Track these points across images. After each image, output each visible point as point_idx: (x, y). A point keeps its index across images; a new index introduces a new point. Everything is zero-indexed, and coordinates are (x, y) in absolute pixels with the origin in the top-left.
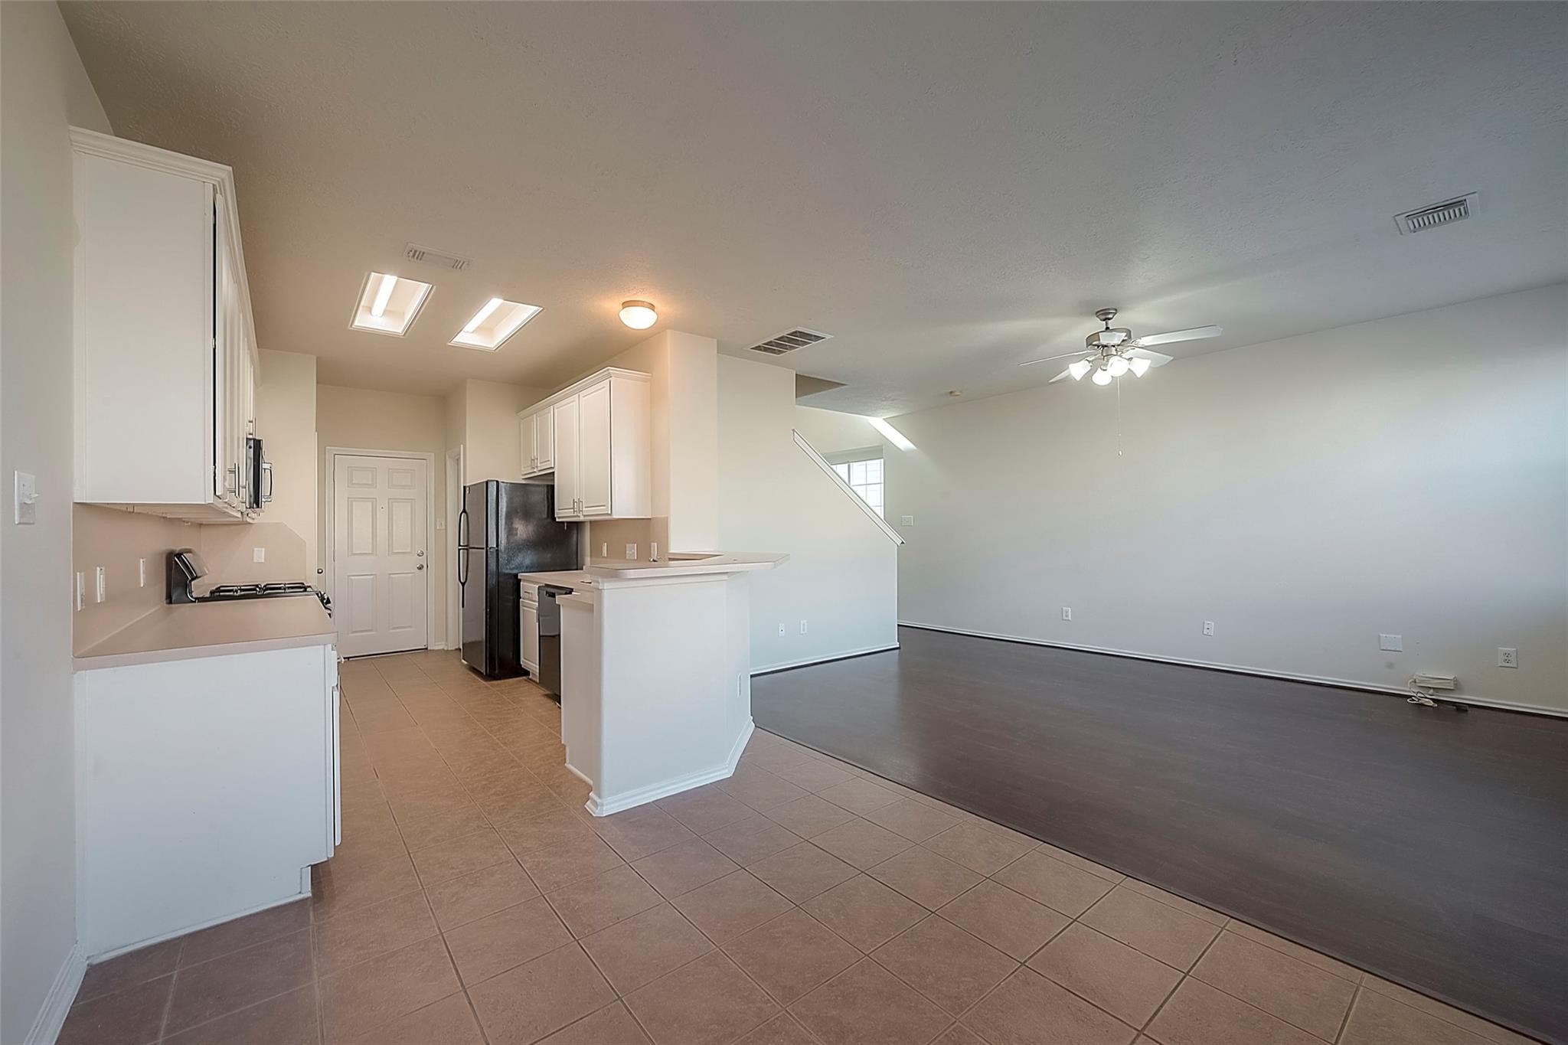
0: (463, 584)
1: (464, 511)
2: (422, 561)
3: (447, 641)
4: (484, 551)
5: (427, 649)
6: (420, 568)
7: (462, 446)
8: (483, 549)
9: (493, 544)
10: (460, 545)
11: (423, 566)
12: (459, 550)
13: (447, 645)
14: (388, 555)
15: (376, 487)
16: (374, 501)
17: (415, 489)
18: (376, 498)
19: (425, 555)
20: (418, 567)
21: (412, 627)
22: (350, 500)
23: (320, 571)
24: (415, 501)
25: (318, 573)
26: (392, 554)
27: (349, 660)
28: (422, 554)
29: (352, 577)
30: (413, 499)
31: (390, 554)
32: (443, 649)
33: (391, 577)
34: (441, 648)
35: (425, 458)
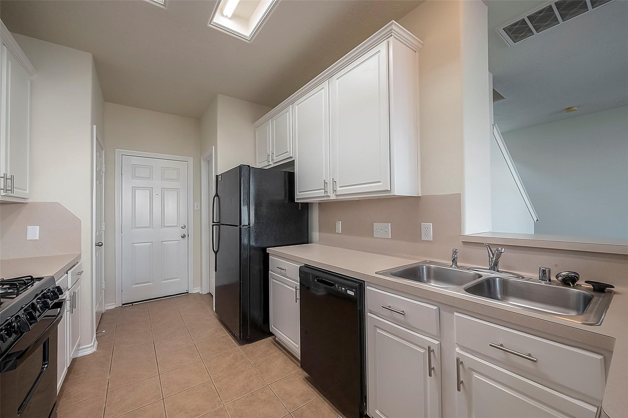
0: (216, 253)
1: (217, 195)
2: (185, 232)
3: (201, 287)
4: (238, 228)
5: (188, 293)
6: (183, 237)
7: (213, 147)
8: (237, 226)
9: (245, 221)
10: (213, 222)
11: (185, 236)
12: (213, 225)
13: (202, 290)
14: (161, 228)
15: (152, 180)
16: (151, 190)
17: (180, 182)
18: (152, 188)
19: (187, 227)
20: (182, 236)
21: (178, 278)
22: (133, 188)
23: (100, 244)
24: (180, 190)
25: (96, 245)
26: (164, 227)
27: (132, 305)
28: (184, 227)
29: (135, 244)
30: (179, 189)
31: (162, 227)
32: (199, 292)
33: (163, 243)
34: (198, 292)
35: (187, 161)
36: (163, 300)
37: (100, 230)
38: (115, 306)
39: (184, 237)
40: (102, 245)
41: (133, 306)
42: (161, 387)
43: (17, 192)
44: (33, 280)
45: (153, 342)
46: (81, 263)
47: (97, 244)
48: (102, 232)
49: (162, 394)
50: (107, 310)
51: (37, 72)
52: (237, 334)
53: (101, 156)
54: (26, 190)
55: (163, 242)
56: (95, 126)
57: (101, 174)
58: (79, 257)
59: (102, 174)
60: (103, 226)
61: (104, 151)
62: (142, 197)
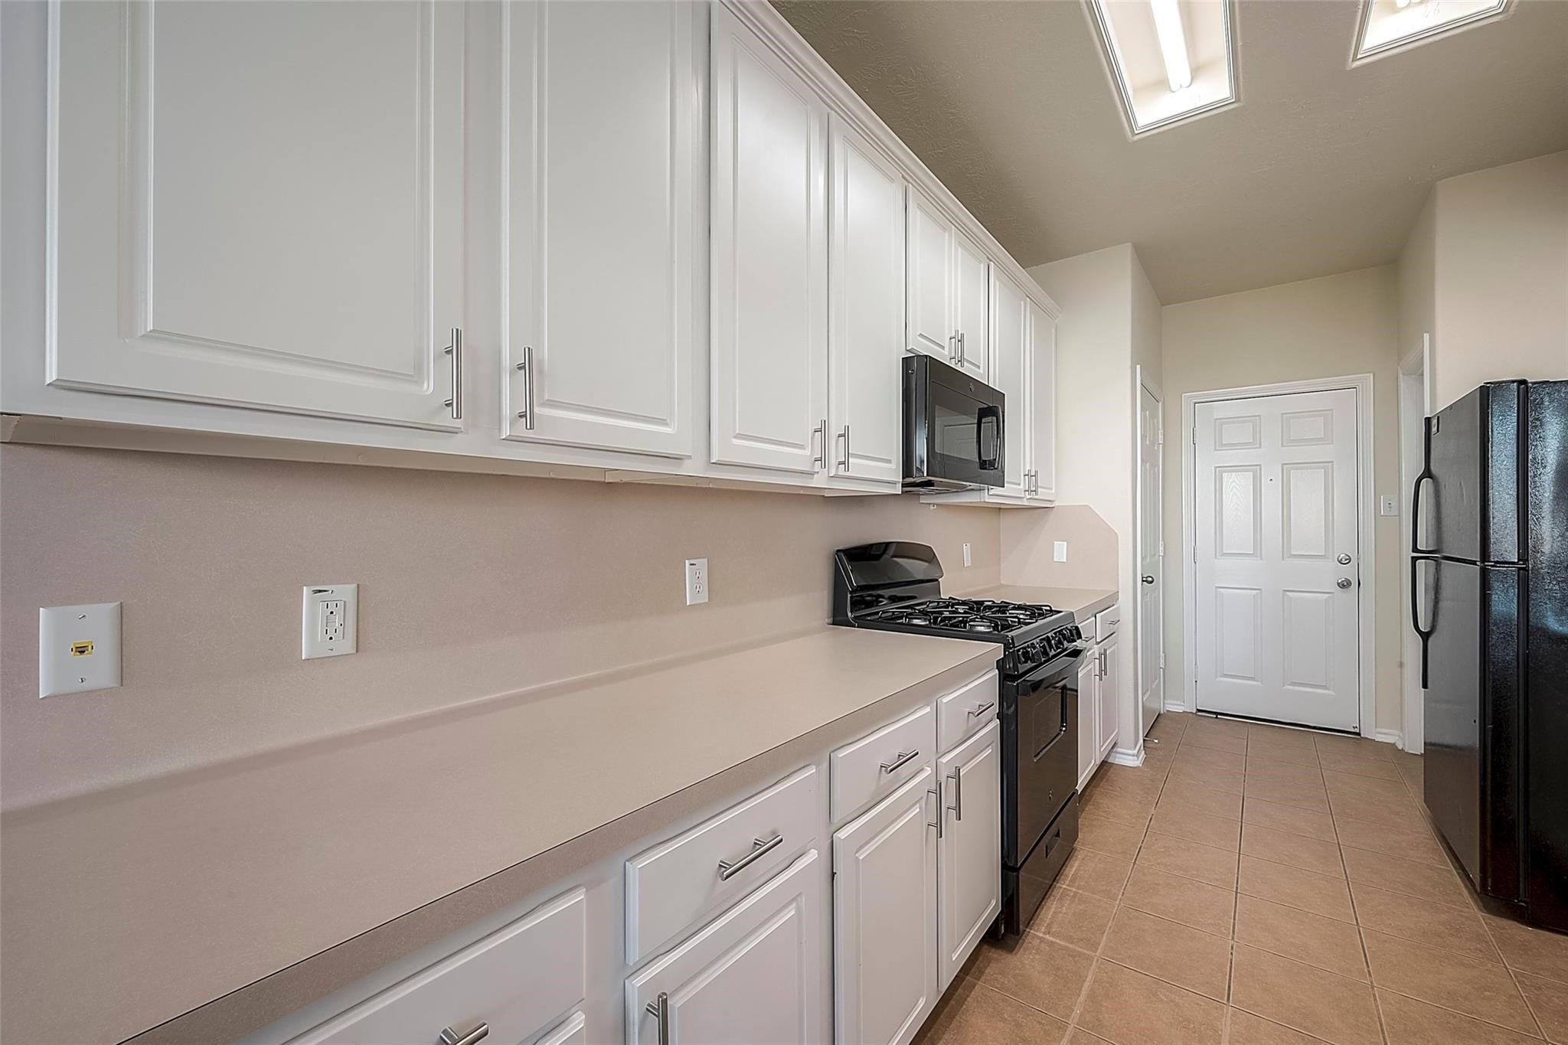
0: (1425, 637)
1: (1428, 473)
2: (1348, 572)
3: (1401, 728)
4: (1479, 569)
5: (1358, 733)
6: (1345, 585)
7: (1427, 338)
8: (1474, 563)
9: (1504, 552)
10: (1415, 549)
11: (1351, 584)
12: (1414, 560)
13: (1402, 740)
14: (1283, 559)
15: (1260, 447)
16: (1256, 470)
17: (1332, 443)
18: (1260, 465)
19: (1354, 561)
20: (1338, 584)
21: (1328, 689)
22: (1218, 469)
23: (1150, 579)
24: (1332, 465)
25: (1143, 581)
26: (1289, 557)
27: (1217, 717)
28: (1346, 560)
29: (1222, 590)
30: (1329, 462)
31: (1285, 556)
32: (1394, 744)
33: (1288, 596)
34: (1392, 741)
35: (1353, 385)
36: (1286, 731)
37: (1155, 555)
38: (1183, 707)
39: (1343, 585)
40: (1151, 582)
41: (1217, 720)
42: (1238, 874)
43: (1042, 493)
44: (1052, 612)
45: (1242, 798)
46: (1118, 607)
47: (1144, 579)
48: (1159, 559)
49: (1237, 884)
50: (1168, 711)
51: (1062, 308)
52: (1475, 874)
53: (1154, 416)
54: (1051, 489)
55: (1288, 593)
56: (1138, 367)
57: (1156, 448)
58: (1115, 596)
59: (1158, 447)
60: (1161, 548)
61: (1160, 403)
62: (1237, 490)
